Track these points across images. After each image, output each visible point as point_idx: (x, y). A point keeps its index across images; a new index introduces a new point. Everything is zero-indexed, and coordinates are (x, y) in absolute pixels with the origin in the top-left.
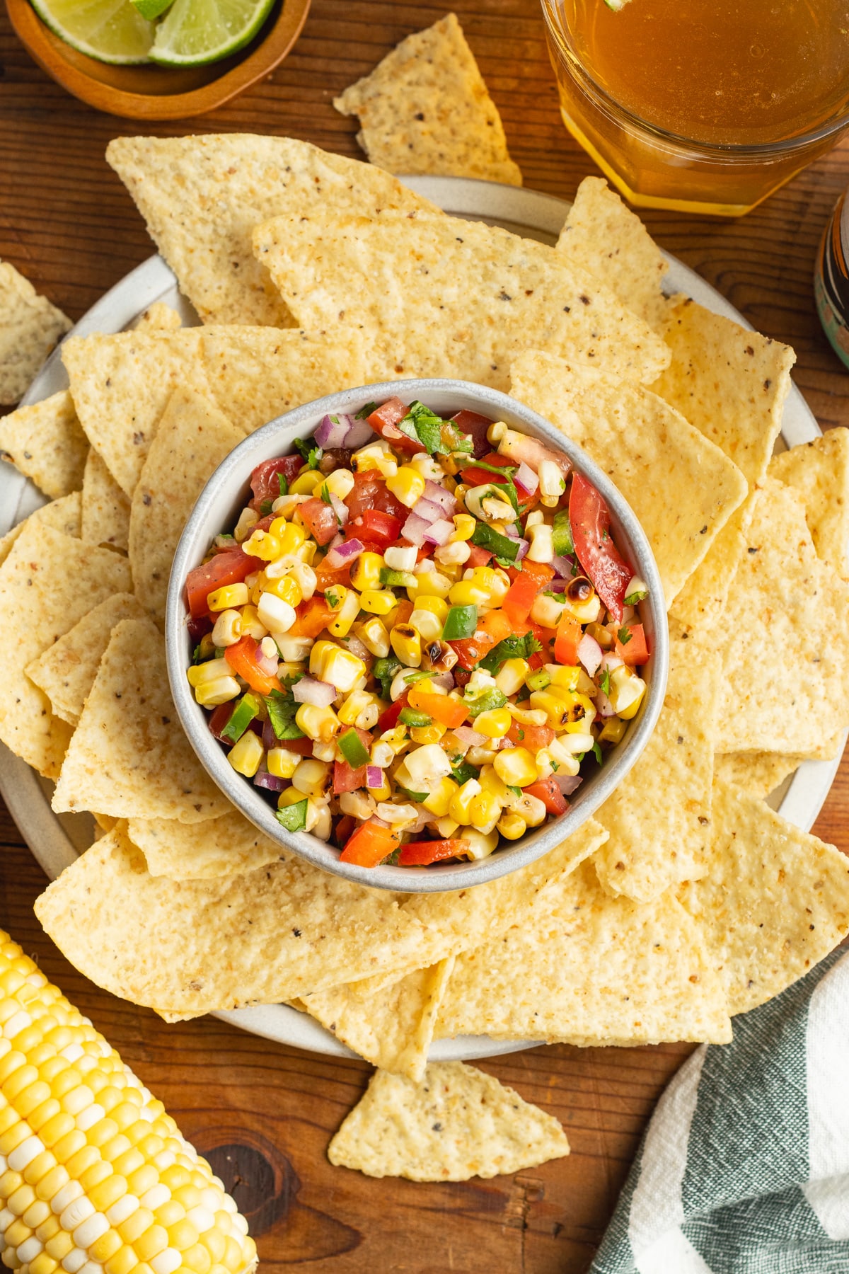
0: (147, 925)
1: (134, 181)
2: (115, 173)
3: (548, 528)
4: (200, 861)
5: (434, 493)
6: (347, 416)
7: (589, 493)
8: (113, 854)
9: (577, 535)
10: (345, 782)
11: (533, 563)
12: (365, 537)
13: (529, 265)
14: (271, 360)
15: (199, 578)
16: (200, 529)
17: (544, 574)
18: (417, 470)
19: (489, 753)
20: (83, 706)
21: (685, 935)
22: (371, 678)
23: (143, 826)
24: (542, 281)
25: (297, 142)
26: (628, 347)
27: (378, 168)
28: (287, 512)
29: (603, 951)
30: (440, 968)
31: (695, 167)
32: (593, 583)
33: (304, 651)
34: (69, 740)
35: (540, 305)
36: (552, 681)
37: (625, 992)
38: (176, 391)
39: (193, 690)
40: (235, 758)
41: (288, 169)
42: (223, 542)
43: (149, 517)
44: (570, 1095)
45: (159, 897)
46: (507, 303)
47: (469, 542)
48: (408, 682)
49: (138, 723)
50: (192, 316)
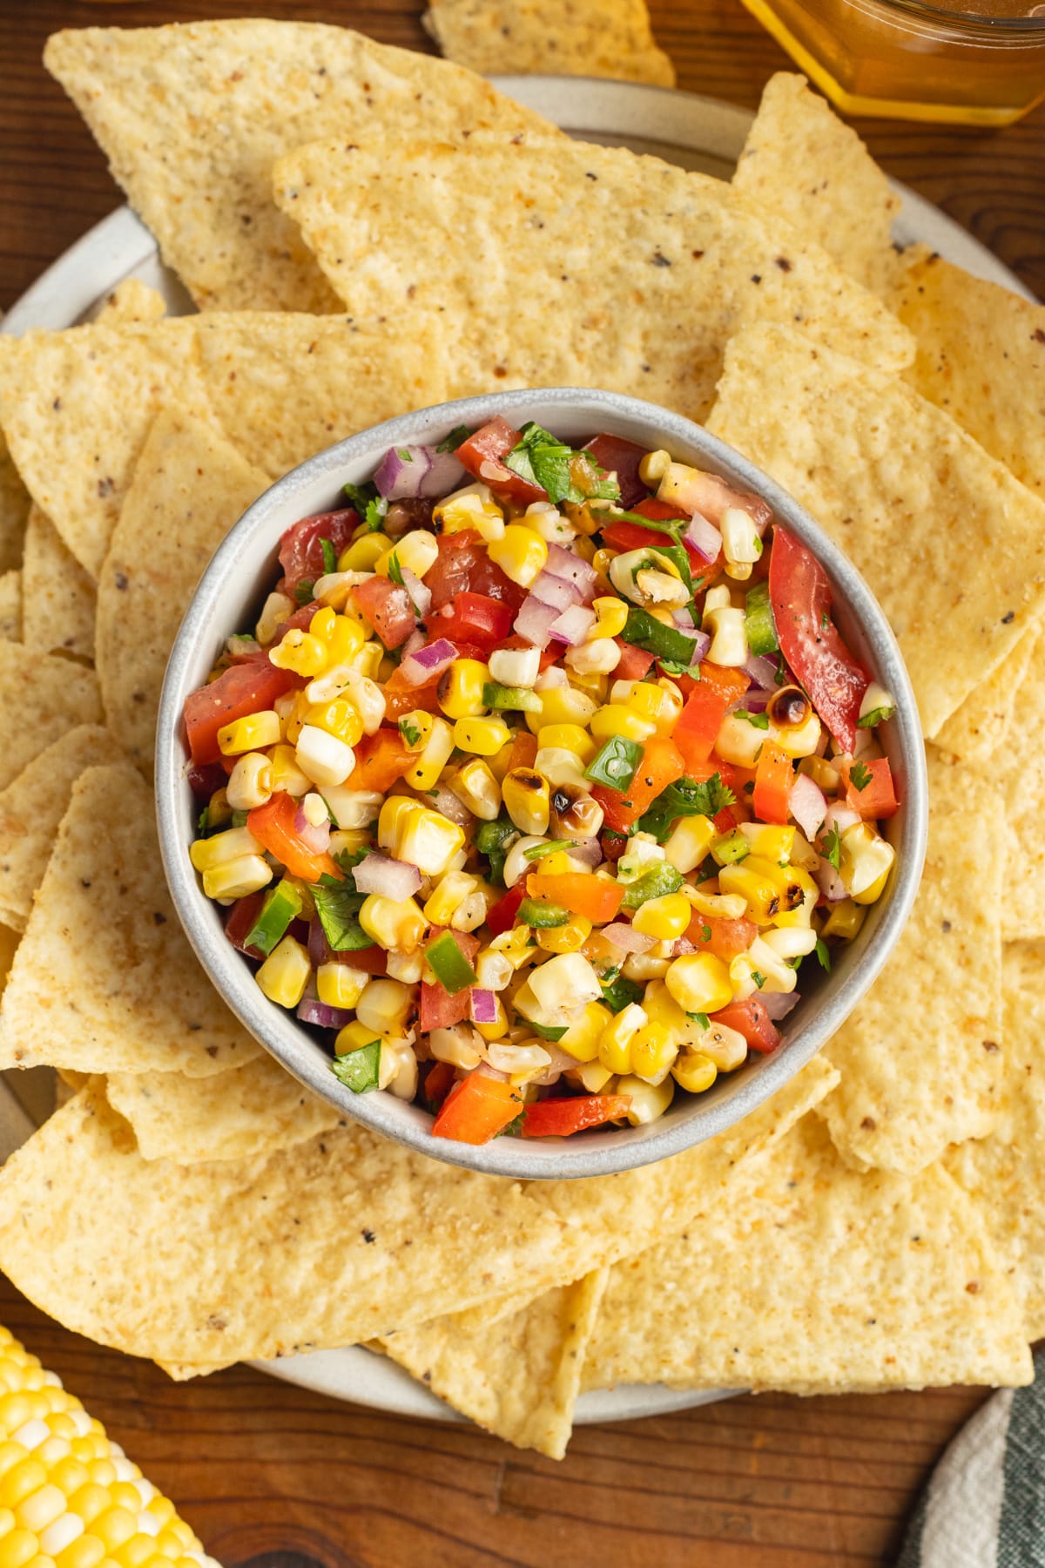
0: (140, 1231)
1: (88, 96)
2: (57, 85)
3: (737, 614)
4: (218, 1132)
5: (562, 565)
6: (423, 448)
7: (800, 558)
8: (85, 1126)
9: (783, 622)
10: (437, 1015)
11: (717, 667)
12: (458, 635)
13: (698, 212)
14: (304, 363)
15: (204, 704)
16: (203, 629)
17: (733, 683)
18: (534, 529)
19: (657, 963)
20: (32, 902)
21: (957, 1222)
22: (472, 851)
23: (130, 1083)
24: (717, 236)
25: (335, 30)
26: (850, 336)
27: (459, 68)
28: (335, 599)
29: (833, 1249)
30: (587, 1284)
31: (948, 52)
32: (809, 697)
33: (370, 813)
34: (12, 956)
35: (715, 274)
36: (752, 850)
37: (870, 1312)
38: (162, 414)
39: (199, 876)
40: (267, 980)
41: (322, 72)
42: (239, 647)
43: (125, 607)
44: (784, 1462)
45: (156, 1187)
46: (664, 271)
47: (618, 639)
48: (531, 858)
49: (117, 925)
50: (182, 300)
